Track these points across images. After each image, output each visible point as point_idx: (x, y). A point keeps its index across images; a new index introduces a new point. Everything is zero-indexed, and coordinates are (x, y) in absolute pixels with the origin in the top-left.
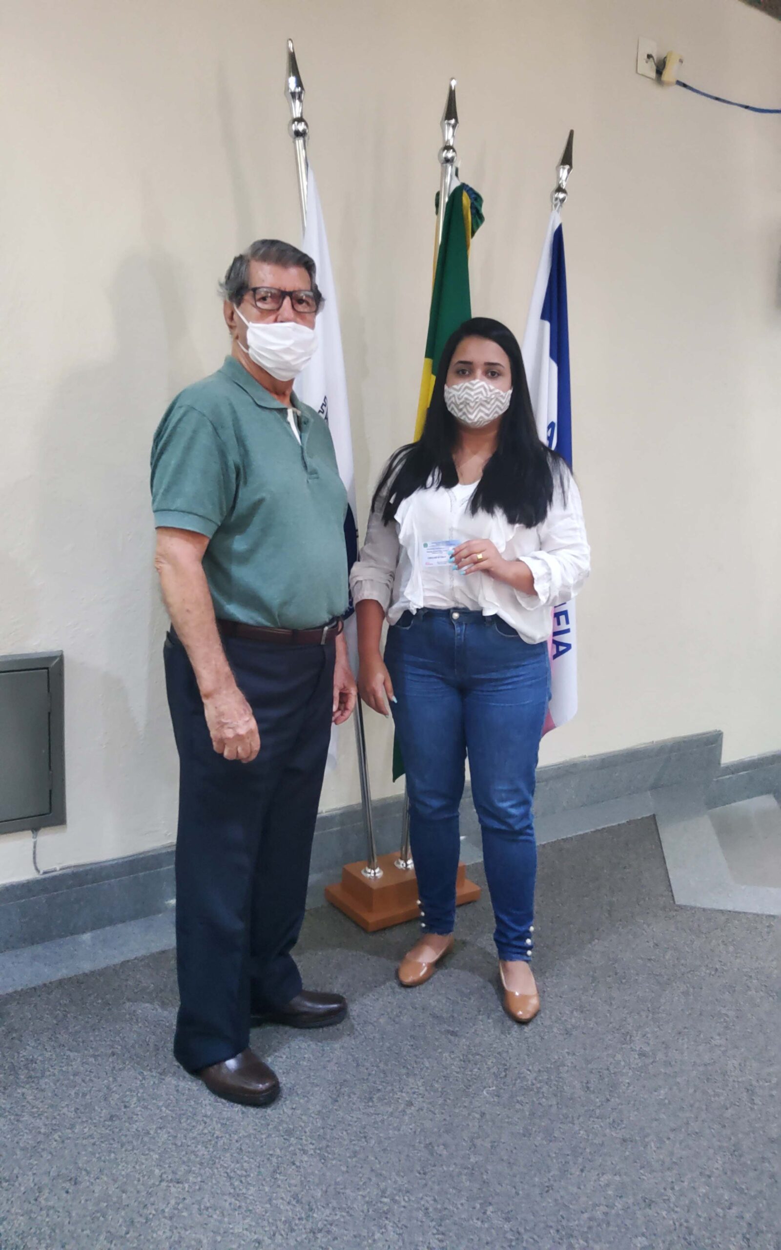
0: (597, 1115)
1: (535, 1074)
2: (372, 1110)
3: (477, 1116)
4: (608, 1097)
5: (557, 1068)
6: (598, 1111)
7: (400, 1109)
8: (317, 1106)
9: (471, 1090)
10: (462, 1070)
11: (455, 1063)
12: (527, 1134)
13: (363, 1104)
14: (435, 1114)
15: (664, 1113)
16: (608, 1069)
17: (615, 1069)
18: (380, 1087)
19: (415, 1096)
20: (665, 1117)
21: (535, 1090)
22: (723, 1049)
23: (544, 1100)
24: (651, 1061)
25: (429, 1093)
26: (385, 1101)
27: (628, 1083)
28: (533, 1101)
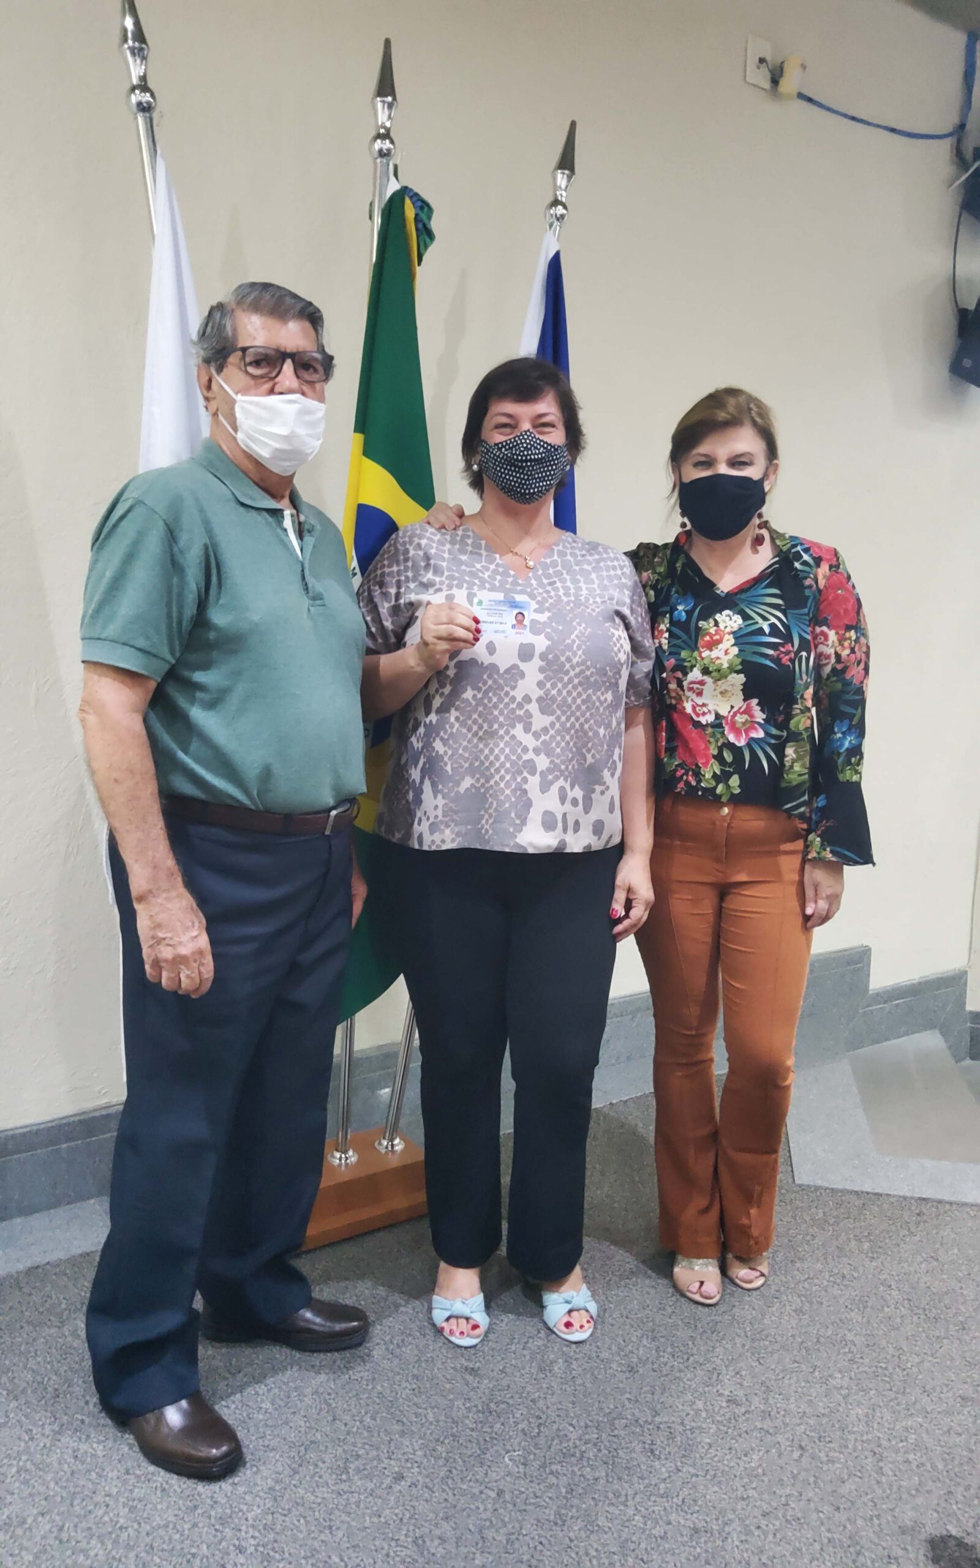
0: (662, 1492)
1: (580, 1432)
2: (344, 1487)
3: (493, 1495)
4: (679, 1464)
5: (612, 1423)
6: (662, 1486)
7: (384, 1486)
8: (269, 1481)
9: (488, 1456)
10: (480, 1425)
11: (471, 1415)
12: (561, 1521)
13: (334, 1476)
14: (433, 1492)
15: (755, 1489)
16: (682, 1424)
17: (693, 1424)
18: (360, 1453)
19: (409, 1465)
20: (756, 1496)
21: (578, 1455)
22: (844, 1392)
23: (588, 1469)
24: (743, 1410)
25: (429, 1460)
26: (366, 1472)
27: (710, 1444)
28: (573, 1471)
